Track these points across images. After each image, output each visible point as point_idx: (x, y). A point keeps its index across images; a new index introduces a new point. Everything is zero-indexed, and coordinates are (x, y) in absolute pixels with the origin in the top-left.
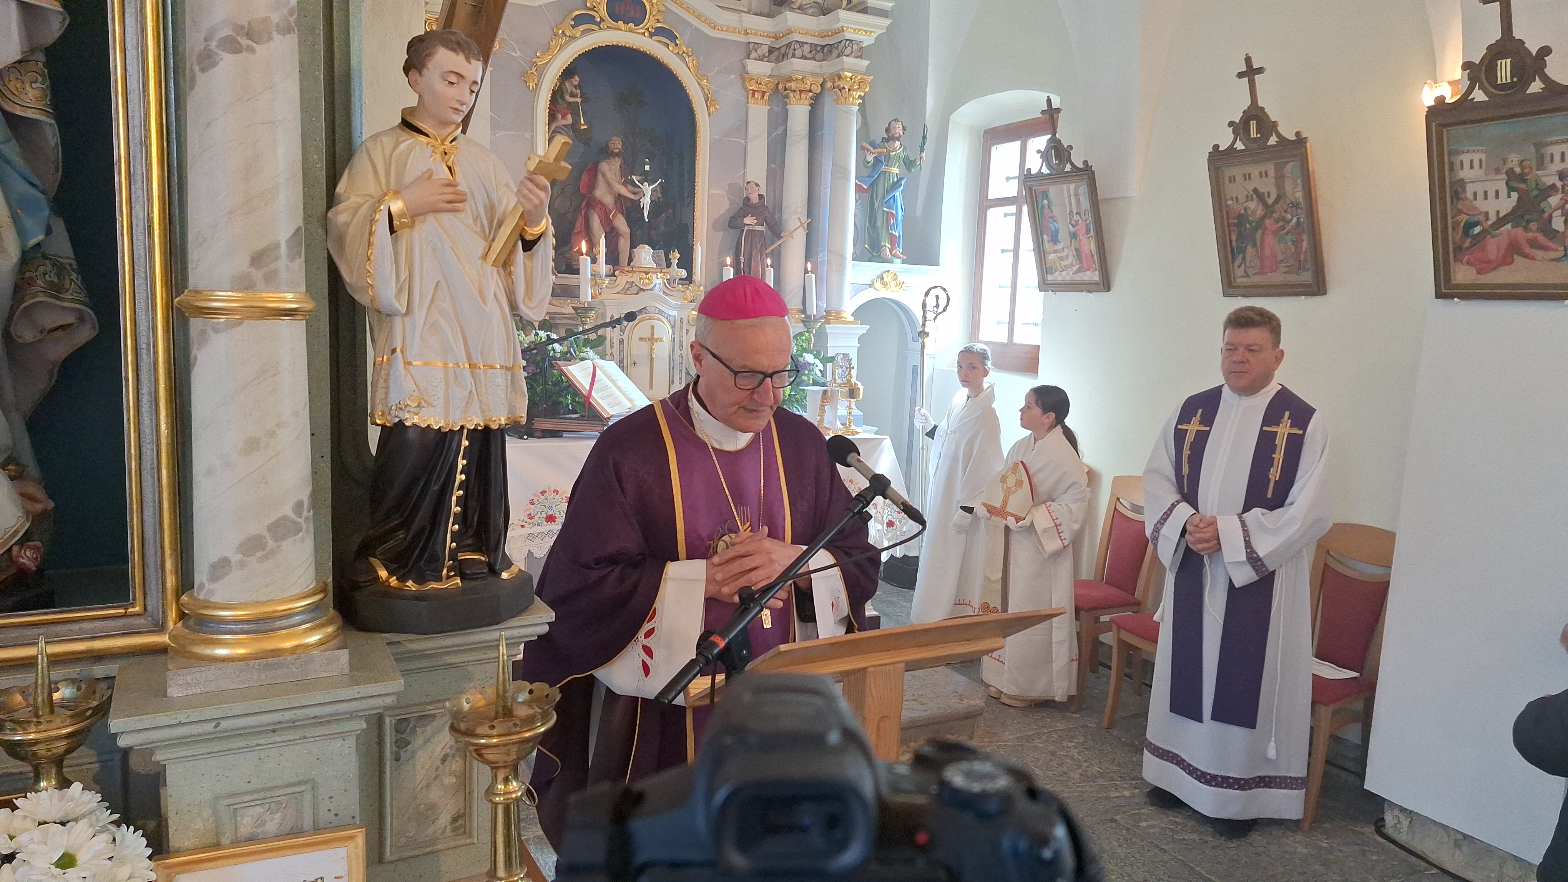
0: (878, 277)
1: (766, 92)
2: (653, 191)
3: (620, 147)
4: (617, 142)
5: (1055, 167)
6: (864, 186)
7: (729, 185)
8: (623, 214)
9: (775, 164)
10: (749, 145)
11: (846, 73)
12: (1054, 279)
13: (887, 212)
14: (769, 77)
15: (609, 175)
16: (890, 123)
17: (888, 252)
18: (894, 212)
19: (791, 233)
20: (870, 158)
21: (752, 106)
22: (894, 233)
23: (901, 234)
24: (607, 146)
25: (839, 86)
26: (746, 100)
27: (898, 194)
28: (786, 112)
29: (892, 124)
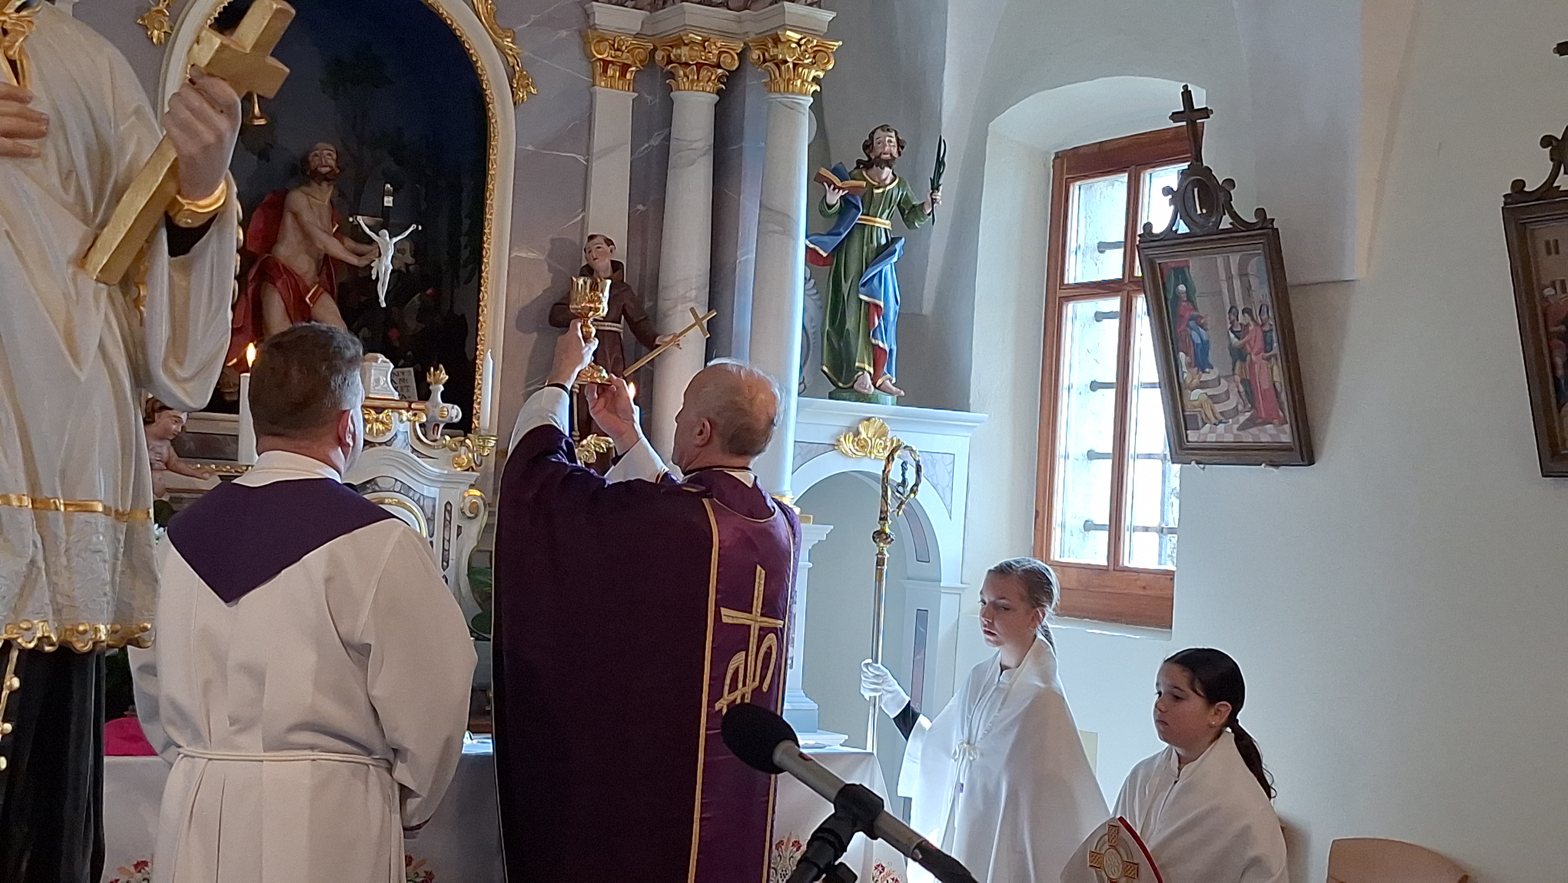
0: (849, 429)
1: (630, 66)
2: (398, 249)
3: (332, 163)
4: (325, 152)
5: (1197, 220)
6: (821, 252)
7: (552, 240)
8: (332, 293)
9: (644, 205)
10: (596, 167)
11: (788, 33)
12: (1202, 439)
13: (867, 303)
14: (636, 36)
15: (307, 217)
16: (873, 133)
17: (870, 382)
18: (882, 304)
19: (677, 336)
20: (834, 198)
21: (602, 91)
22: (881, 345)
23: (894, 347)
24: (305, 161)
25: (774, 59)
26: (591, 80)
27: (888, 268)
28: (669, 105)
29: (876, 136)
